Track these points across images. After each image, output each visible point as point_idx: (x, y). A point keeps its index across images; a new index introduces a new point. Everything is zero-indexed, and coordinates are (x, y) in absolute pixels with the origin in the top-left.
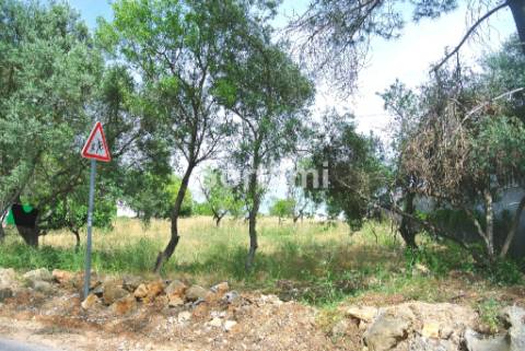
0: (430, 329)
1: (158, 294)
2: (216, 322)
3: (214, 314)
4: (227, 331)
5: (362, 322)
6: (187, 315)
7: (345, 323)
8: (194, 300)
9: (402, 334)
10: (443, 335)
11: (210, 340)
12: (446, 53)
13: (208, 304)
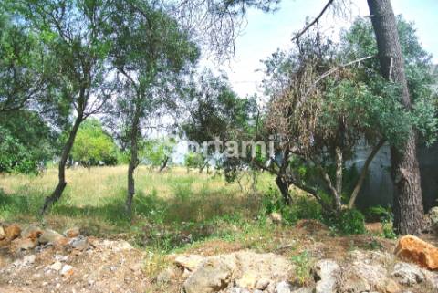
0: (247, 279)
1: (15, 237)
2: (57, 266)
3: (57, 257)
4: (63, 276)
5: (186, 270)
6: (31, 258)
7: (170, 271)
8: (45, 244)
9: (220, 284)
10: (259, 286)
11: (44, 283)
12: (307, 23)
13: (54, 249)
